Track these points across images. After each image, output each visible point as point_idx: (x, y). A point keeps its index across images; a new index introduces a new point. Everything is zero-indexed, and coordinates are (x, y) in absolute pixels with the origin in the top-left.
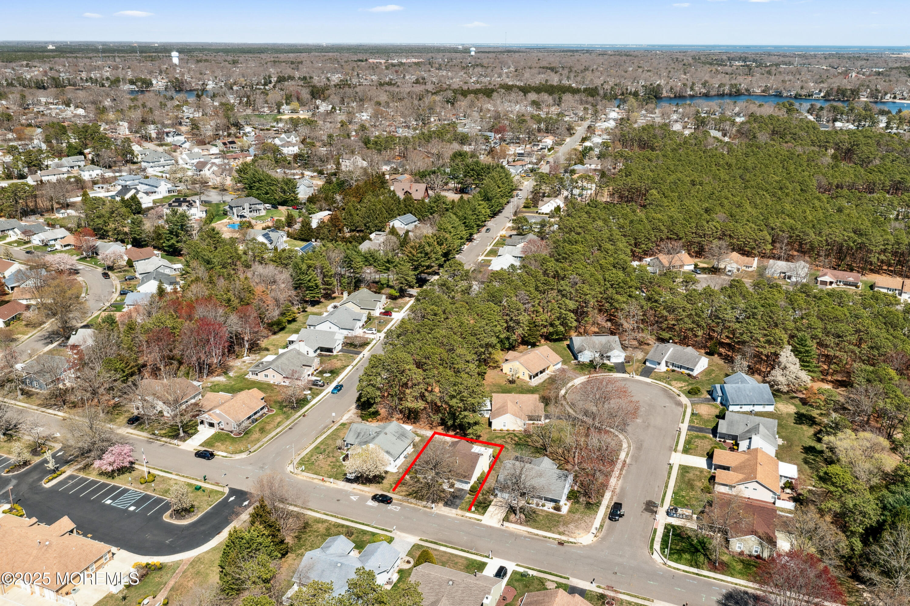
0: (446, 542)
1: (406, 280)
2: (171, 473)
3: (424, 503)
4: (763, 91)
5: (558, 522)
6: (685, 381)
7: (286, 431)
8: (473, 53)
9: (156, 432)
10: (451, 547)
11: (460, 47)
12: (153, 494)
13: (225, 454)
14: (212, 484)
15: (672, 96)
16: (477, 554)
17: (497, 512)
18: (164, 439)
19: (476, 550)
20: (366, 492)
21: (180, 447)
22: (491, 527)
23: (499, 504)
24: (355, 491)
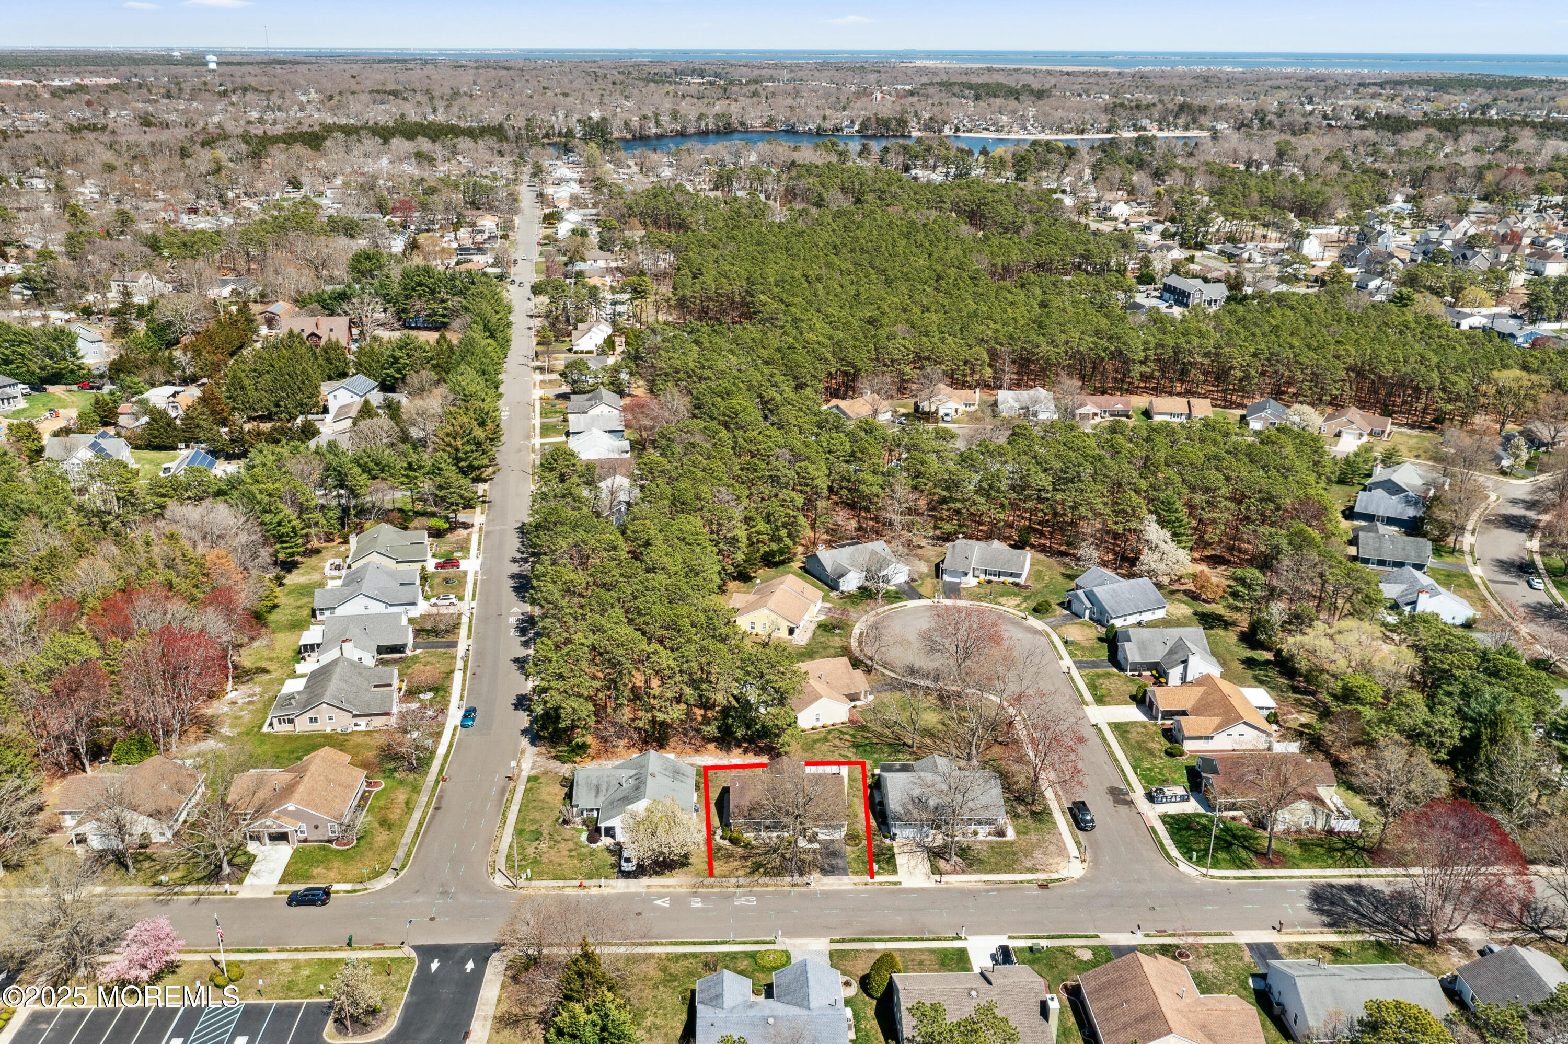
0: (874, 933)
1: (461, 497)
2: (266, 951)
3: (788, 879)
4: (767, 125)
5: (1014, 854)
6: (1016, 595)
7: (433, 817)
8: (213, 66)
9: (163, 878)
10: (891, 940)
11: (176, 54)
12: (264, 1001)
13: (348, 887)
14: (369, 949)
15: (629, 136)
16: (938, 939)
17: (913, 863)
18: (189, 889)
19: (930, 932)
20: (674, 887)
21: (238, 896)
22: (923, 889)
23: (906, 849)
24: (653, 890)
